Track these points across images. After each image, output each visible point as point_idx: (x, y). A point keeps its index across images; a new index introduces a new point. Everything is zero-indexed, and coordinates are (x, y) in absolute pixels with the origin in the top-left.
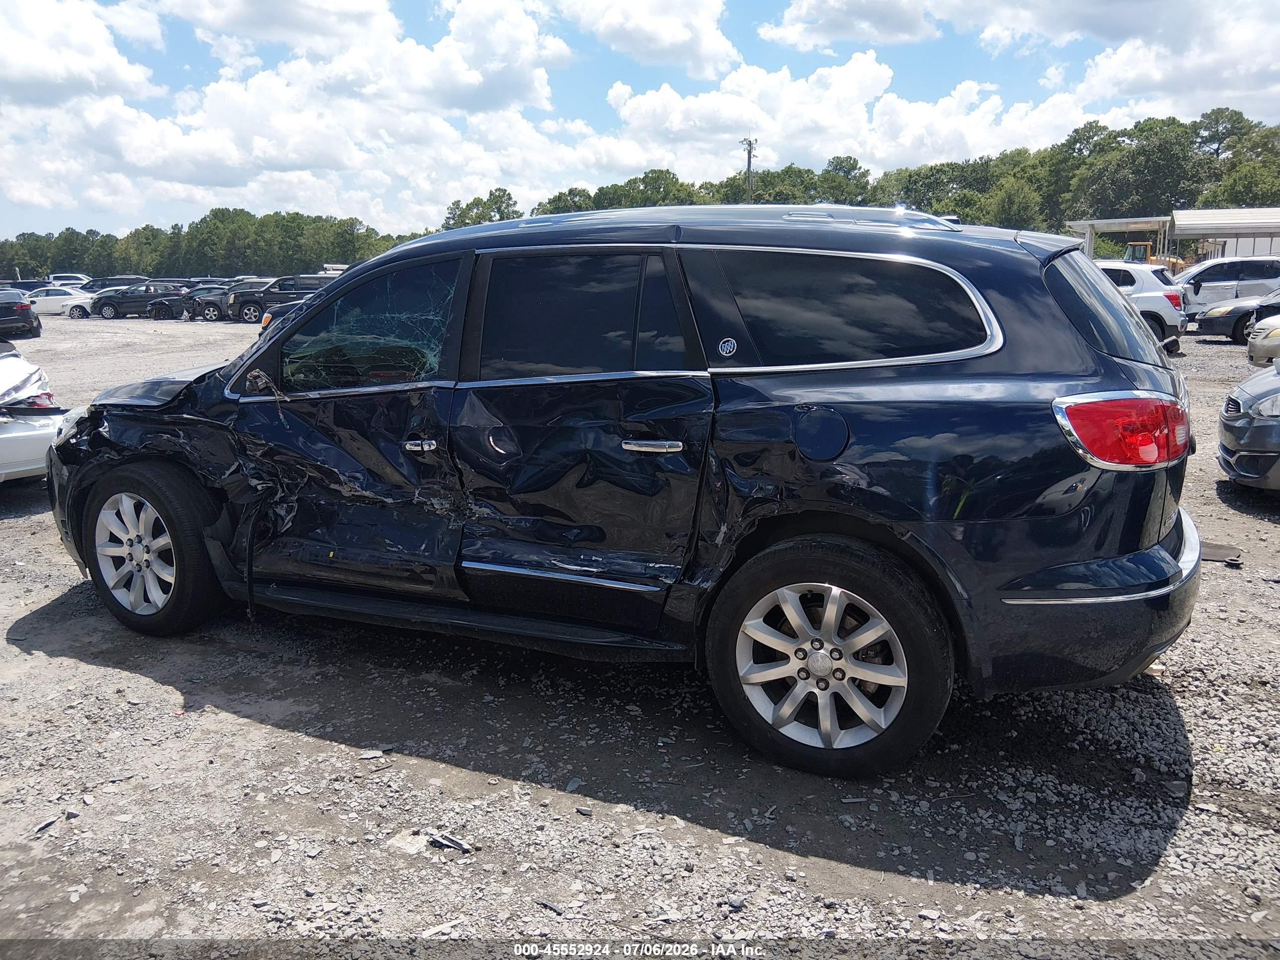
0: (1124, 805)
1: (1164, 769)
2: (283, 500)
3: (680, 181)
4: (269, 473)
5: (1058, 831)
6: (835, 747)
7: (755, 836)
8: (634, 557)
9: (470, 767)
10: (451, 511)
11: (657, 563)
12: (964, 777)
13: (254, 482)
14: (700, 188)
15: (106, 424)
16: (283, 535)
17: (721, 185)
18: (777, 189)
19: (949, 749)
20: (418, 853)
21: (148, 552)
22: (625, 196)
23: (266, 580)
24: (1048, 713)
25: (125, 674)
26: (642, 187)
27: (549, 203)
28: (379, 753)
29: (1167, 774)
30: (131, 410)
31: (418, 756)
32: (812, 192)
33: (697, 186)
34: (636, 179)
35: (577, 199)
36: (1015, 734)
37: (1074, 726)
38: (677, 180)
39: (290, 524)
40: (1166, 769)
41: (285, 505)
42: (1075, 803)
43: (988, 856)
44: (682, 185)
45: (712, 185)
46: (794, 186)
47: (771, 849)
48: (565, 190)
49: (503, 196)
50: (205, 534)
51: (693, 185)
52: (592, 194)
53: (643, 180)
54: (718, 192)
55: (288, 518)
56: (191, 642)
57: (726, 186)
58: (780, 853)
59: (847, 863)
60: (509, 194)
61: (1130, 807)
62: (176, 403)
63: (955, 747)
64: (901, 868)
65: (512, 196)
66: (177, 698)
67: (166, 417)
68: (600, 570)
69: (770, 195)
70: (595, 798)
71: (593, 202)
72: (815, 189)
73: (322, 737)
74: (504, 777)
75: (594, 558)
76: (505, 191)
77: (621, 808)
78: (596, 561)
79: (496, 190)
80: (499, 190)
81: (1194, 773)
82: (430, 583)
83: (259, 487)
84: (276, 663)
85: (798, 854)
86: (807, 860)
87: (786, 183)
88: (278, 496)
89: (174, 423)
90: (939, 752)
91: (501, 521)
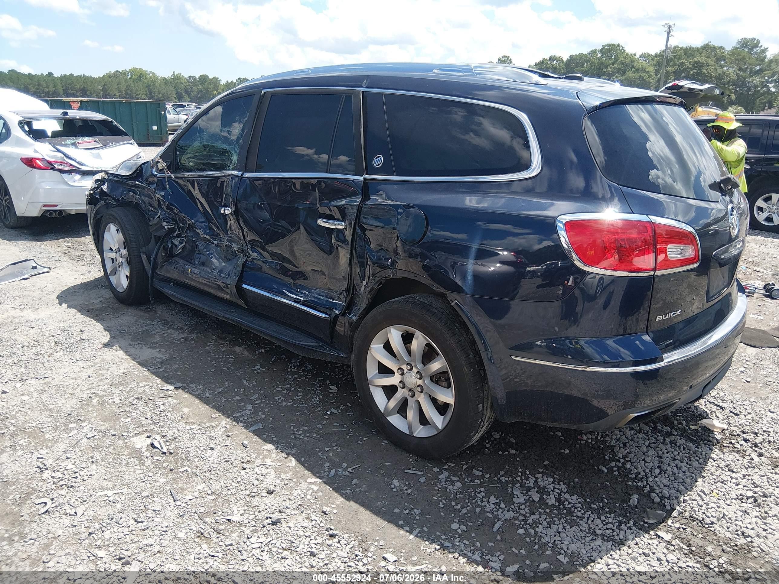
0: (600, 518)
1: (657, 500)
2: (179, 236)
3: (627, 51)
4: (173, 219)
5: (534, 526)
6: (415, 435)
7: (329, 482)
8: (324, 294)
9: (211, 406)
10: (241, 253)
11: (334, 300)
12: (502, 473)
13: (164, 224)
14: (640, 57)
15: (106, 184)
16: (176, 256)
17: (656, 55)
18: (696, 59)
19: (509, 452)
20: (140, 449)
21: (122, 257)
22: (587, 61)
23: (167, 281)
24: (604, 442)
25: (94, 322)
26: (599, 55)
27: (535, 65)
28: (172, 387)
29: (658, 504)
30: (117, 177)
31: (191, 393)
32: (722, 62)
33: (638, 56)
34: (596, 50)
35: (554, 63)
36: (567, 451)
37: (614, 454)
38: (625, 51)
39: (181, 250)
40: (659, 500)
41: (179, 239)
42: (565, 508)
43: (465, 529)
44: (627, 54)
45: (648, 55)
46: (708, 57)
47: (332, 491)
48: (547, 57)
49: (507, 61)
50: (141, 251)
51: (635, 55)
52: (565, 60)
53: (601, 51)
54: (652, 59)
55: (180, 247)
56: (141, 310)
57: (659, 56)
58: (336, 494)
59: (371, 511)
60: (511, 59)
61: (602, 521)
62: (135, 175)
63: (513, 451)
64: (401, 523)
65: (513, 60)
66: (106, 337)
67: (130, 182)
68: (305, 299)
69: (690, 63)
70: (260, 437)
71: (565, 65)
72: (724, 60)
73: (153, 373)
74: (224, 415)
75: (304, 292)
76: (509, 57)
77: (270, 446)
78: (305, 293)
79: (503, 57)
80: (505, 56)
81: (678, 508)
82: (227, 294)
83: (166, 227)
84: (169, 328)
85: (345, 499)
86: (347, 503)
87: (703, 55)
88: (176, 233)
89: (133, 186)
90: (500, 453)
91: (263, 261)
